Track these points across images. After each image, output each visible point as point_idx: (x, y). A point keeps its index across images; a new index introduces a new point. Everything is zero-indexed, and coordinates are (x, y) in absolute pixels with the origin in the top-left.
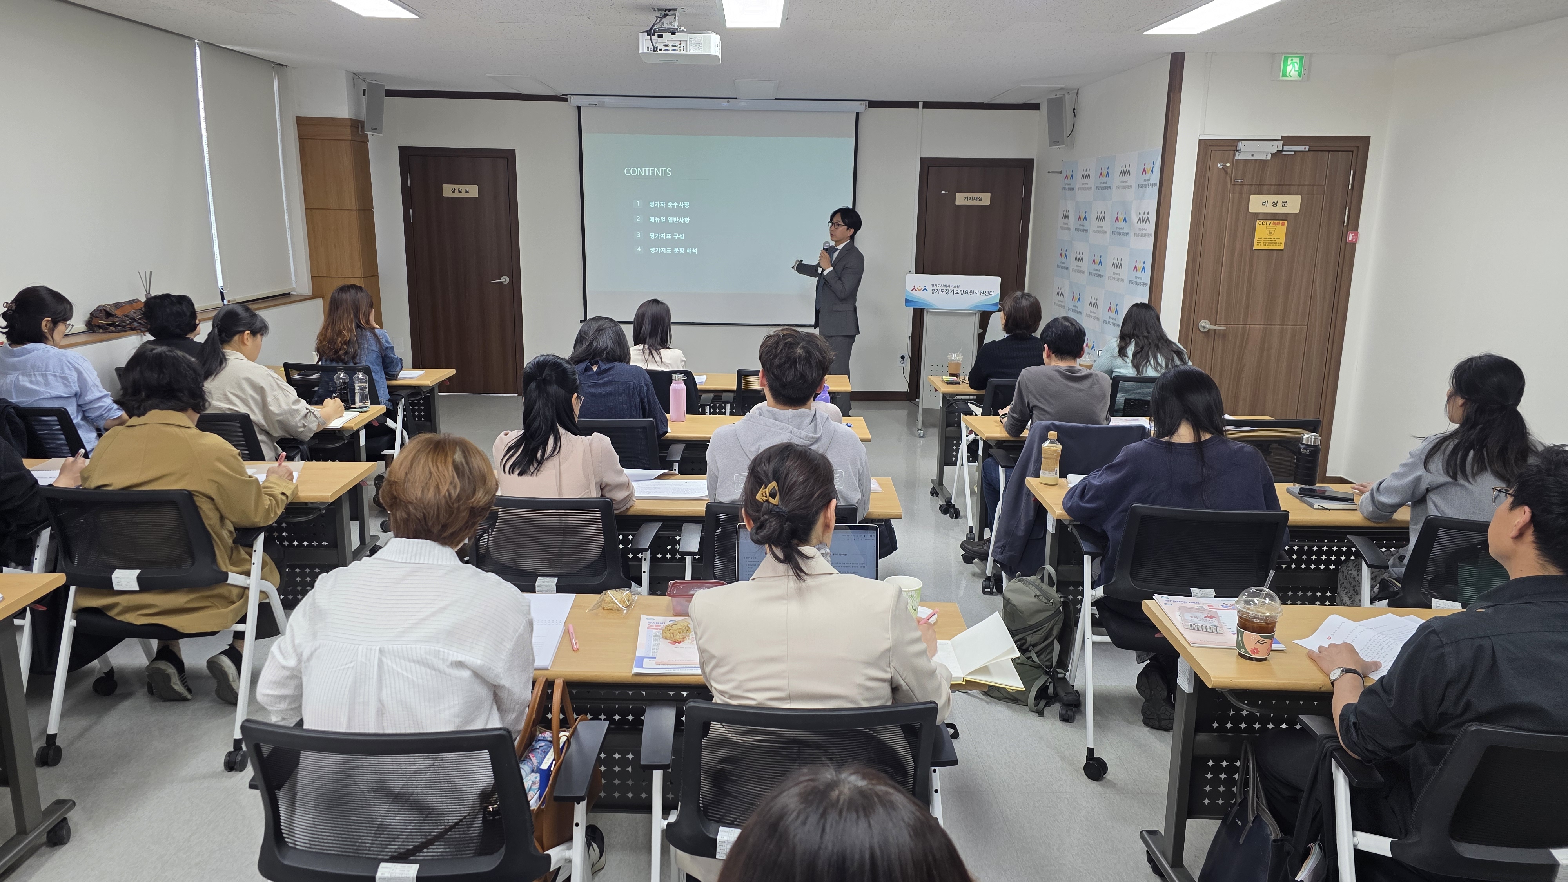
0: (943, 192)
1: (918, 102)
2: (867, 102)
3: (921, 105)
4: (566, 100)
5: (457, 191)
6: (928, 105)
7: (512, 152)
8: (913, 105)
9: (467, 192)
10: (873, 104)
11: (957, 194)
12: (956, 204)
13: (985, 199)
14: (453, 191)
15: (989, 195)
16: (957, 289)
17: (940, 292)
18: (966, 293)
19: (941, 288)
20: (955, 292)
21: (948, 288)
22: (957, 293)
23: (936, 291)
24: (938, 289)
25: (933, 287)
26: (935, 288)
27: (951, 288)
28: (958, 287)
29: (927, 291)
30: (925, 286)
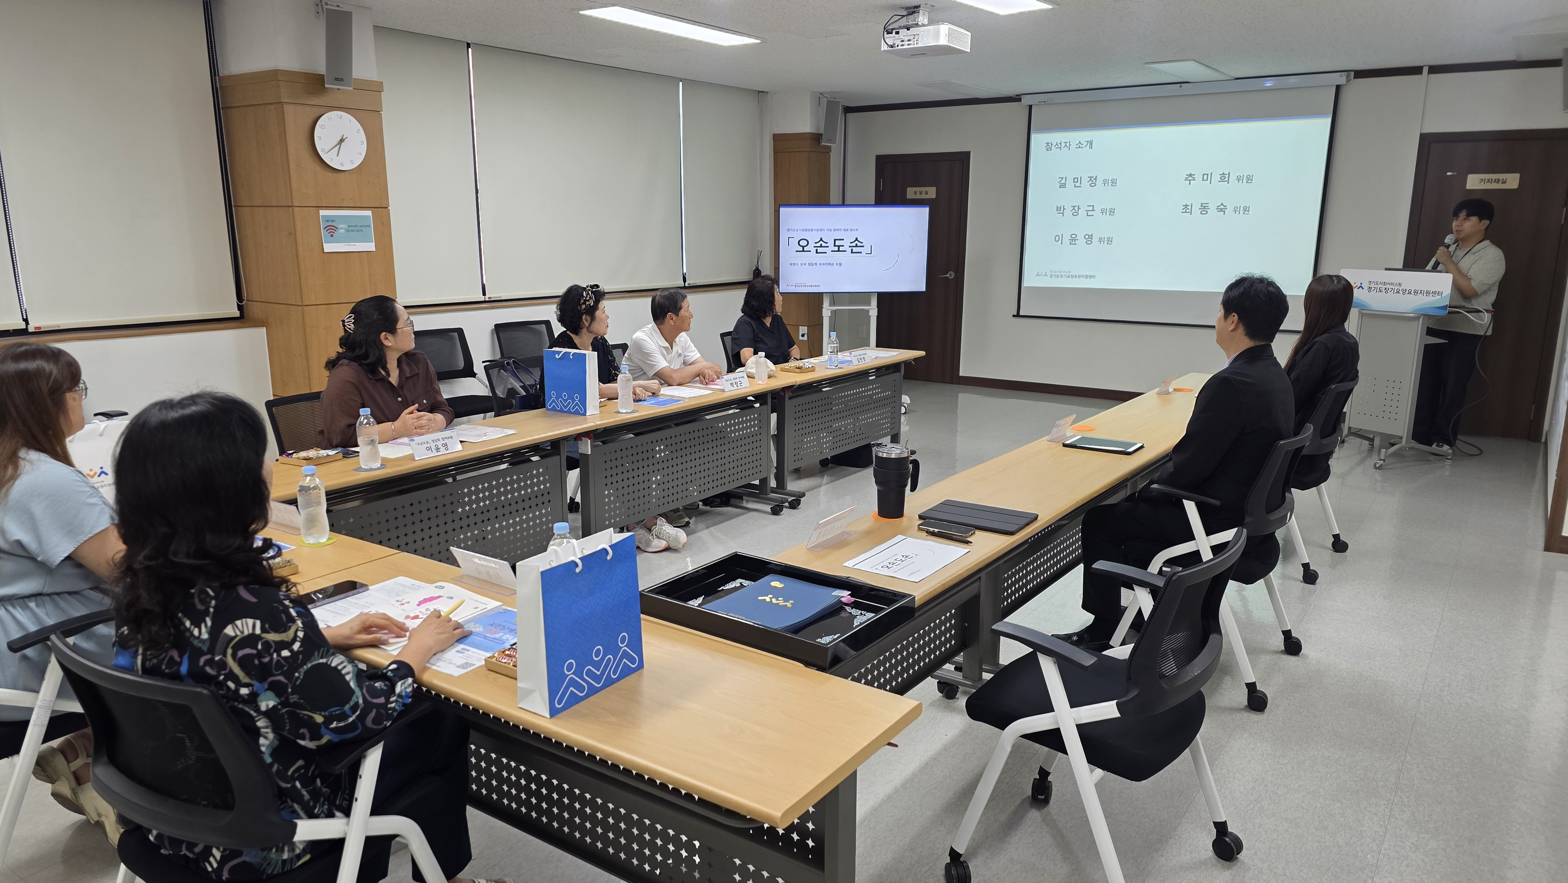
0: (1449, 174)
11: (1470, 176)
16: (1398, 287)
17: (1378, 290)
18: (1410, 293)
19: (1380, 286)
20: (1395, 291)
21: (1387, 286)
22: (1398, 292)
23: (1373, 289)
24: (1376, 286)
25: (1370, 284)
26: (1372, 285)
27: (1392, 287)
28: (1400, 285)
29: (1363, 289)
30: (1361, 284)
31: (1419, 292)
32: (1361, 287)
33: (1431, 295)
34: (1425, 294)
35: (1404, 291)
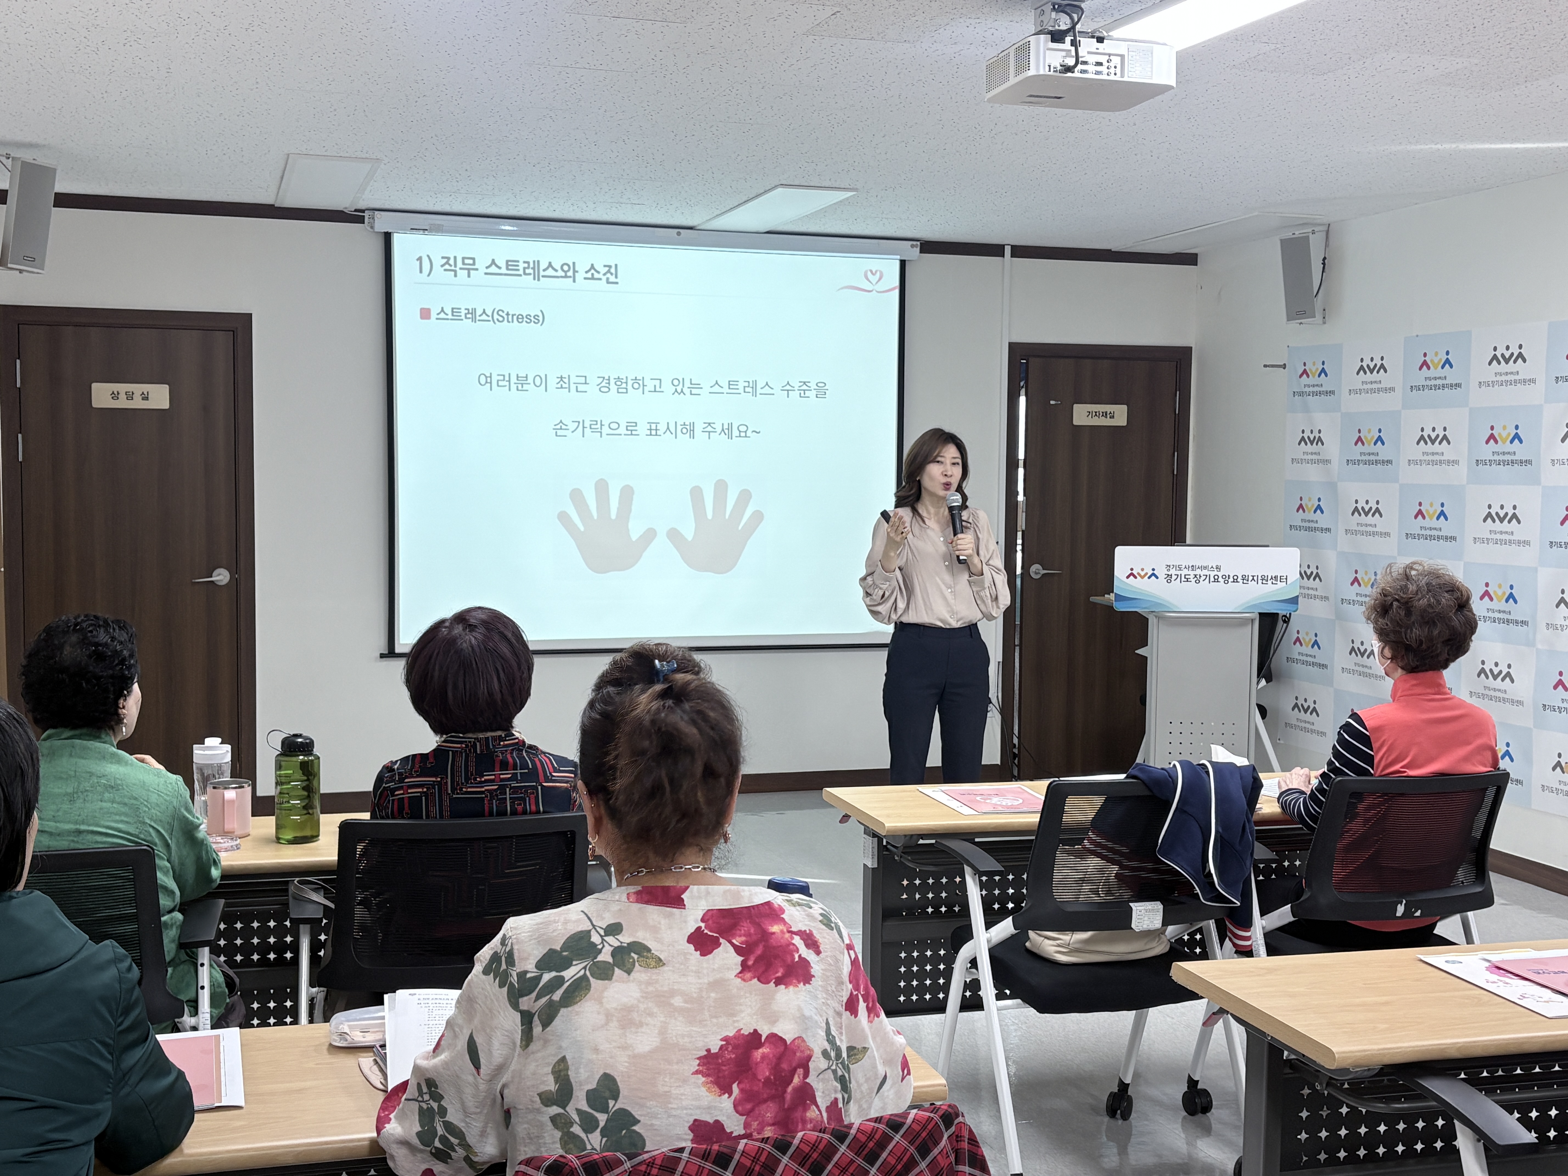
0: (1052, 402)
1: (1004, 246)
2: (919, 243)
3: (1008, 251)
4: (360, 220)
5: (123, 396)
6: (1020, 251)
7: (247, 318)
8: (994, 250)
9: (145, 398)
10: (929, 247)
11: (1075, 406)
12: (1075, 423)
13: (1119, 415)
14: (115, 396)
15: (1125, 407)
16: (1216, 573)
17: (1183, 579)
18: (1235, 581)
19: (1185, 572)
20: (1212, 579)
21: (1198, 572)
22: (1216, 580)
23: (1174, 577)
24: (1179, 573)
25: (1169, 570)
26: (1173, 572)
27: (1206, 572)
28: (1218, 568)
29: (1157, 578)
30: (1153, 570)
31: (1251, 578)
32: (1153, 574)
33: (1270, 582)
34: (1260, 581)
35: (1226, 579)
